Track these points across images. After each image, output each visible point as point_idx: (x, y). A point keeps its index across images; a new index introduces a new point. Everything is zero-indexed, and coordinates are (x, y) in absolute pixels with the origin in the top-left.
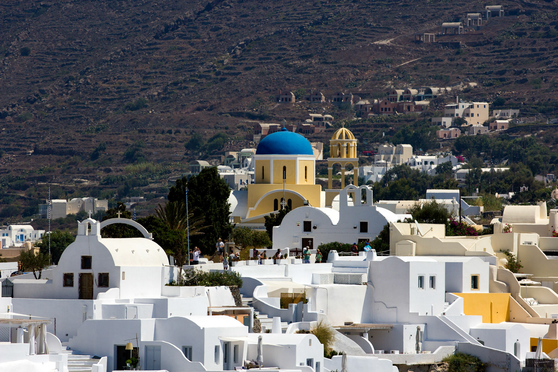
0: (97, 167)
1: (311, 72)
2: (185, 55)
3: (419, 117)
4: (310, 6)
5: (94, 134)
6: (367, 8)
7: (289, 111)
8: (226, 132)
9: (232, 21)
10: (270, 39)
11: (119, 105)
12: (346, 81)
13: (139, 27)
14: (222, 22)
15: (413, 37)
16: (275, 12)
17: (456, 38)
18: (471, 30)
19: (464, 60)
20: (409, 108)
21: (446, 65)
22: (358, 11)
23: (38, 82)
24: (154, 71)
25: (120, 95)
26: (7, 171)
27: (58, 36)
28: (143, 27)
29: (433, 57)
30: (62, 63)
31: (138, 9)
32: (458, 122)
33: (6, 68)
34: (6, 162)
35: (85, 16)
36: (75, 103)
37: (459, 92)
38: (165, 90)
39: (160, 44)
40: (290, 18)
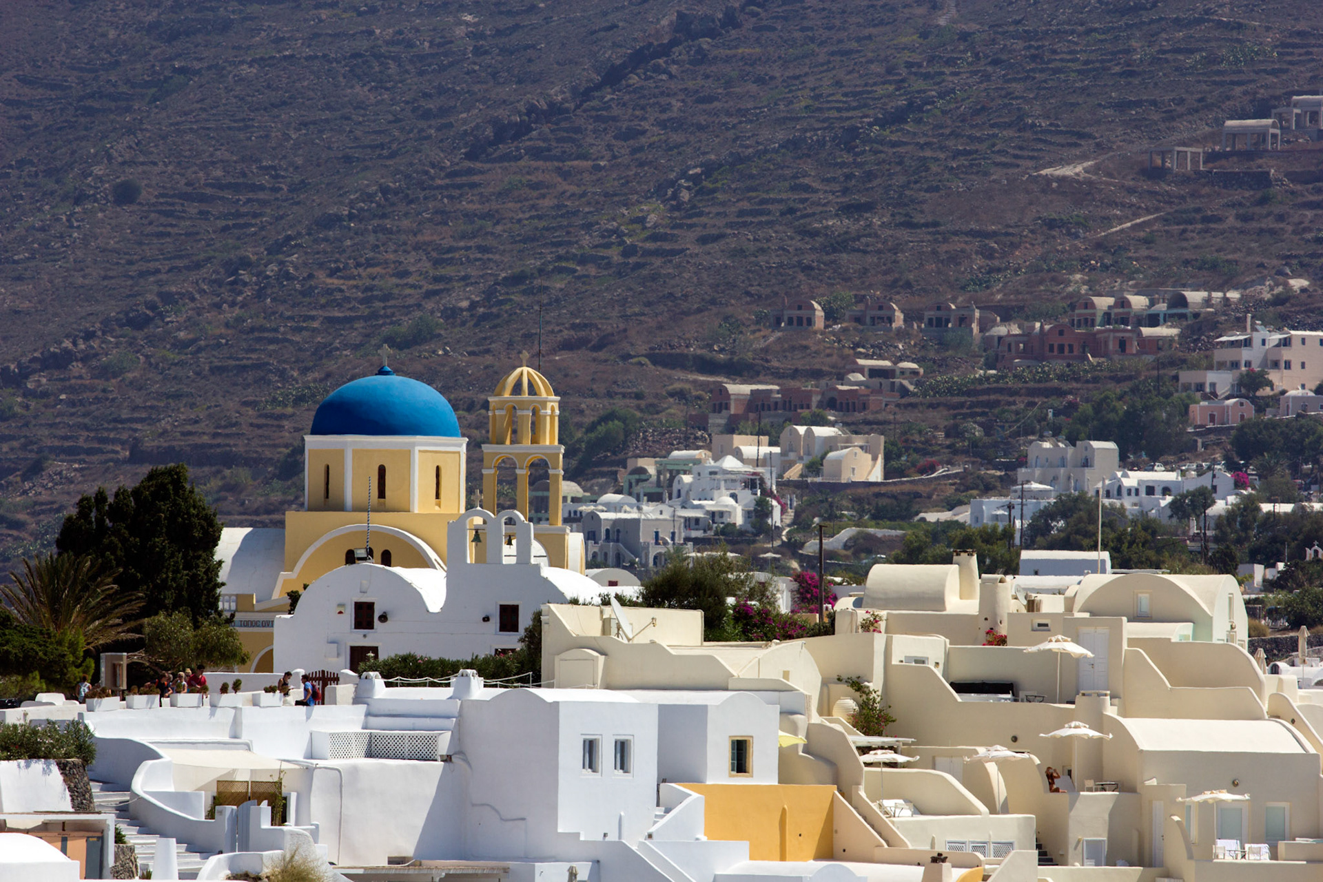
0: (292, 498)
1: (869, 249)
2: (547, 202)
3: (1148, 370)
4: (878, 75)
5: (289, 410)
6: (1027, 78)
7: (808, 351)
8: (638, 408)
9: (674, 113)
10: (769, 161)
11: (367, 336)
12: (963, 273)
13: (430, 127)
14: (647, 116)
15: (1145, 157)
16: (787, 90)
17: (1260, 161)
18: (1301, 140)
19: (1281, 218)
20: (1123, 344)
21: (1231, 232)
22: (1002, 89)
23: (157, 271)
24: (462, 244)
25: (369, 307)
26: (55, 506)
27: (216, 150)
28: (439, 129)
29: (1198, 210)
30: (224, 223)
31: (429, 80)
32: (1250, 384)
33: (75, 235)
34: (56, 484)
35: (290, 98)
36: (252, 330)
37: (1260, 303)
38: (489, 294)
39: (482, 172)
40: (825, 105)
